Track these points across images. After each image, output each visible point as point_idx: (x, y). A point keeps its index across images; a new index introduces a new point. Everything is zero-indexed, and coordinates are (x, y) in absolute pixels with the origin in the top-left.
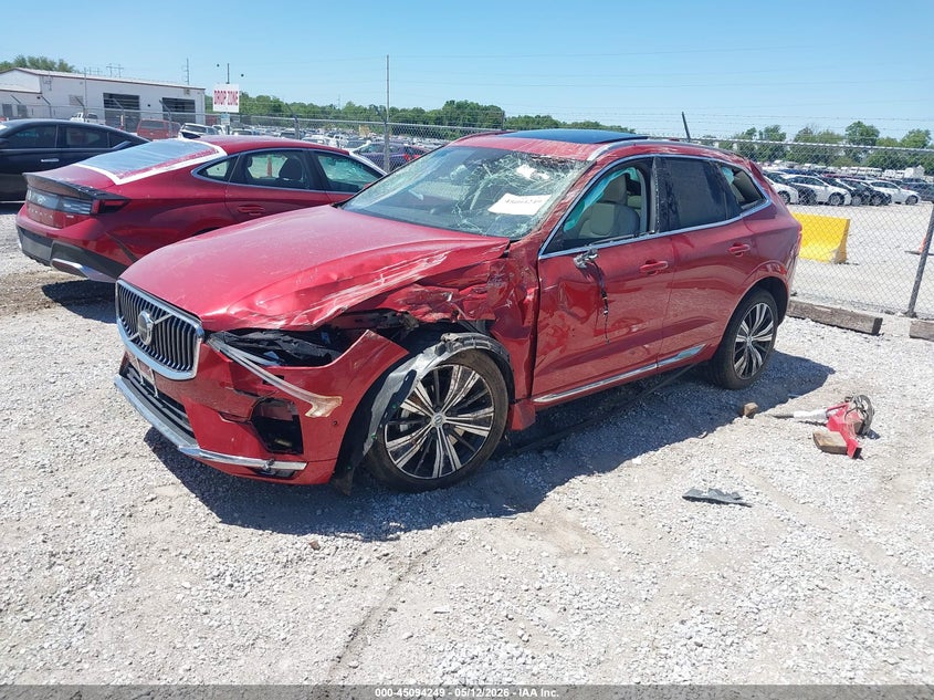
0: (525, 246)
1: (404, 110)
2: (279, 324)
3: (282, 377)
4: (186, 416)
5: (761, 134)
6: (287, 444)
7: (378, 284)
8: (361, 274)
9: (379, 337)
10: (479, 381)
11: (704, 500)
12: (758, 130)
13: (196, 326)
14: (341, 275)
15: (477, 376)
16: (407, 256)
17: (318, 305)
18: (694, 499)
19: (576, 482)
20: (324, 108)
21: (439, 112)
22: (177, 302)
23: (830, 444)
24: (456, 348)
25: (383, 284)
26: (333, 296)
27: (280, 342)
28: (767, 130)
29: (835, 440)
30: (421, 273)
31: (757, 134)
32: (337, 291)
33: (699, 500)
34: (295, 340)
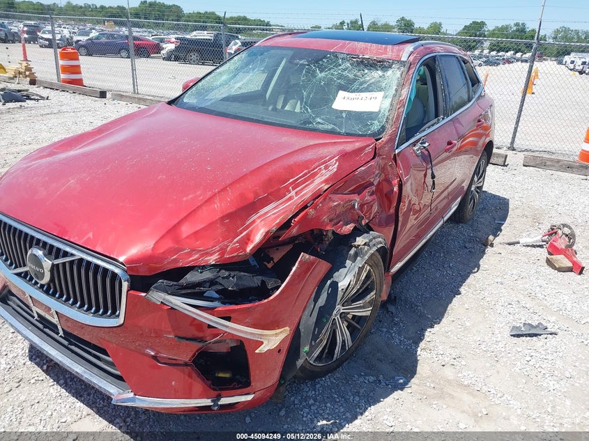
0: (387, 142)
1: (111, 7)
2: (212, 259)
3: (228, 319)
4: (110, 359)
5: (348, 24)
6: (227, 375)
7: (290, 198)
8: (273, 191)
9: (312, 257)
10: (370, 270)
11: (526, 335)
12: (346, 22)
13: (117, 271)
14: (256, 194)
15: (368, 268)
16: (306, 165)
17: (244, 230)
18: (518, 336)
19: (429, 334)
20: (49, 6)
21: (136, 8)
22: (85, 243)
23: (563, 266)
24: (367, 252)
25: (295, 198)
26: (255, 217)
27: (219, 280)
28: (352, 22)
29: (564, 262)
30: (326, 181)
31: (346, 24)
32: (256, 211)
33: (522, 335)
34: (232, 274)
